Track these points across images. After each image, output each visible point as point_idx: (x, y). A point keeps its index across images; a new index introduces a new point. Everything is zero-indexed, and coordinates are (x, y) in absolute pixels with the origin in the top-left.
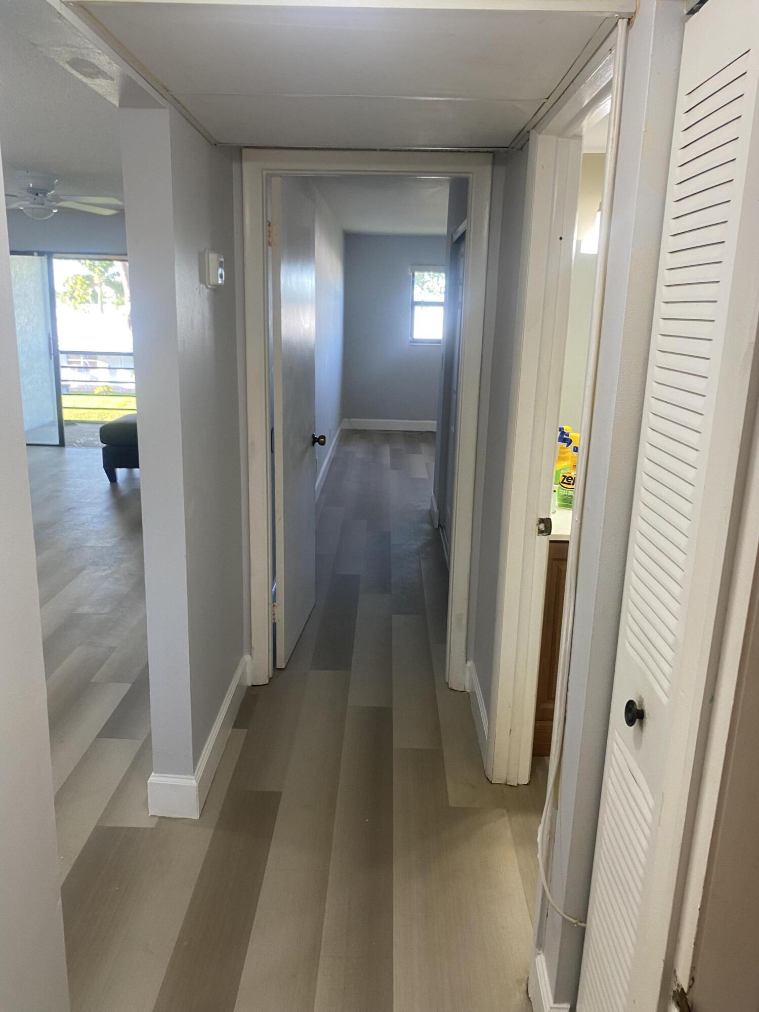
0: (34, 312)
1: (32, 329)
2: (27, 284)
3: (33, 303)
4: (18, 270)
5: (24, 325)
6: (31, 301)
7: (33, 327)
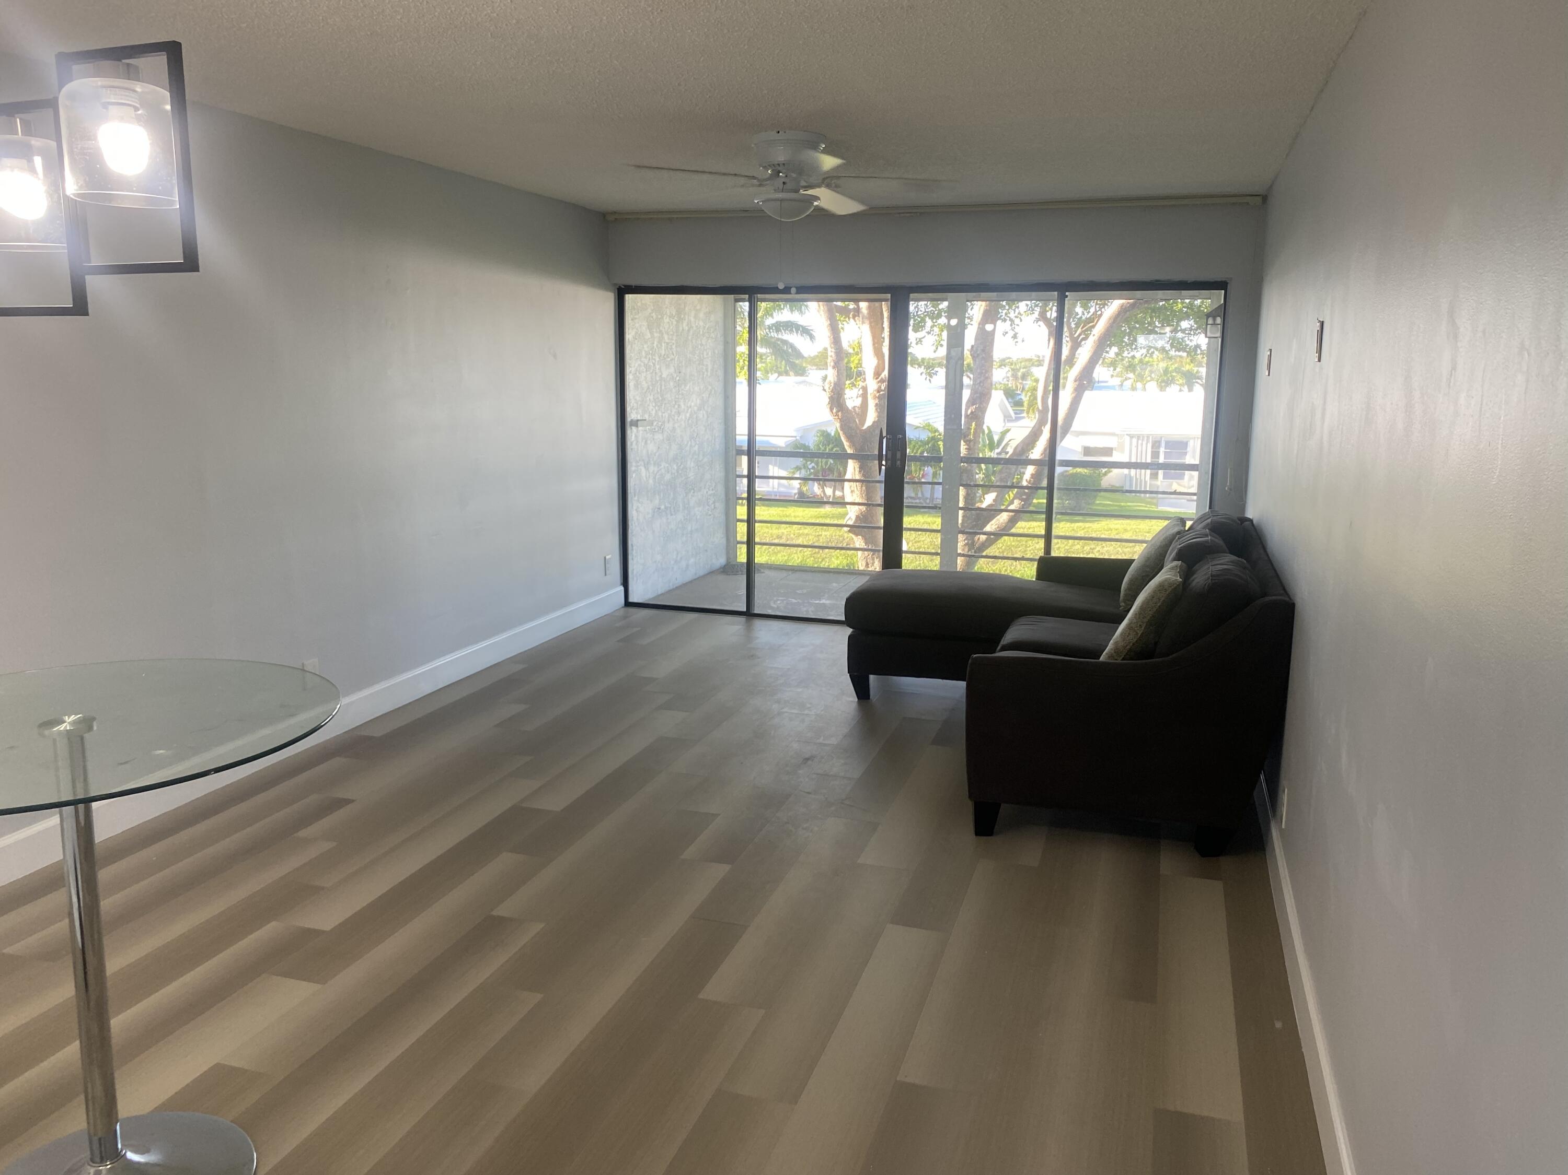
0: (710, 388)
1: (706, 416)
2: (704, 342)
3: (709, 374)
4: (692, 319)
5: (696, 408)
6: (707, 370)
7: (707, 412)
